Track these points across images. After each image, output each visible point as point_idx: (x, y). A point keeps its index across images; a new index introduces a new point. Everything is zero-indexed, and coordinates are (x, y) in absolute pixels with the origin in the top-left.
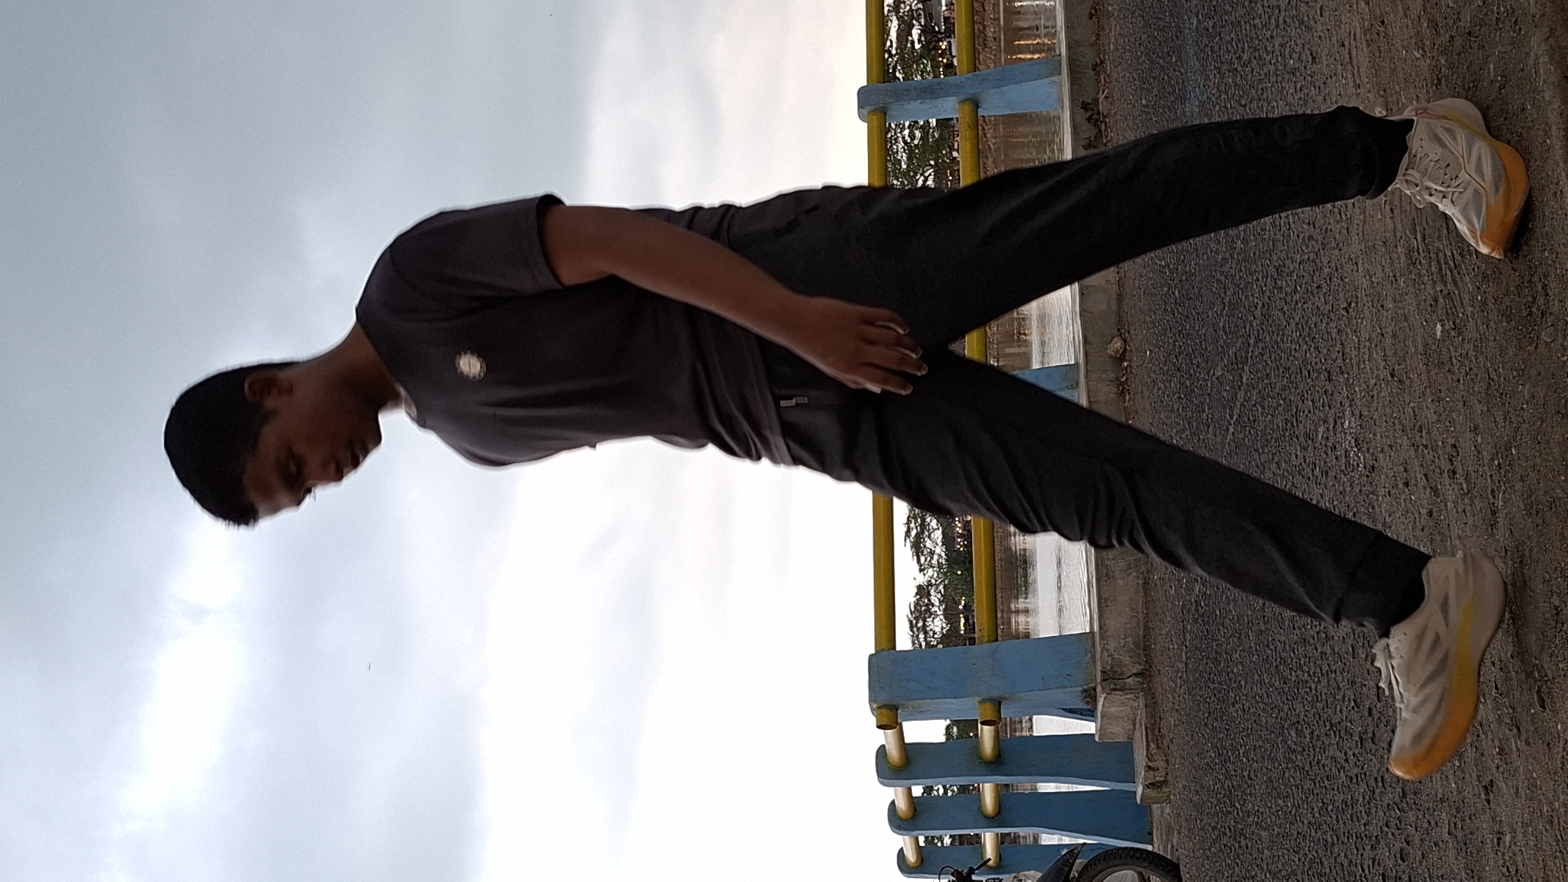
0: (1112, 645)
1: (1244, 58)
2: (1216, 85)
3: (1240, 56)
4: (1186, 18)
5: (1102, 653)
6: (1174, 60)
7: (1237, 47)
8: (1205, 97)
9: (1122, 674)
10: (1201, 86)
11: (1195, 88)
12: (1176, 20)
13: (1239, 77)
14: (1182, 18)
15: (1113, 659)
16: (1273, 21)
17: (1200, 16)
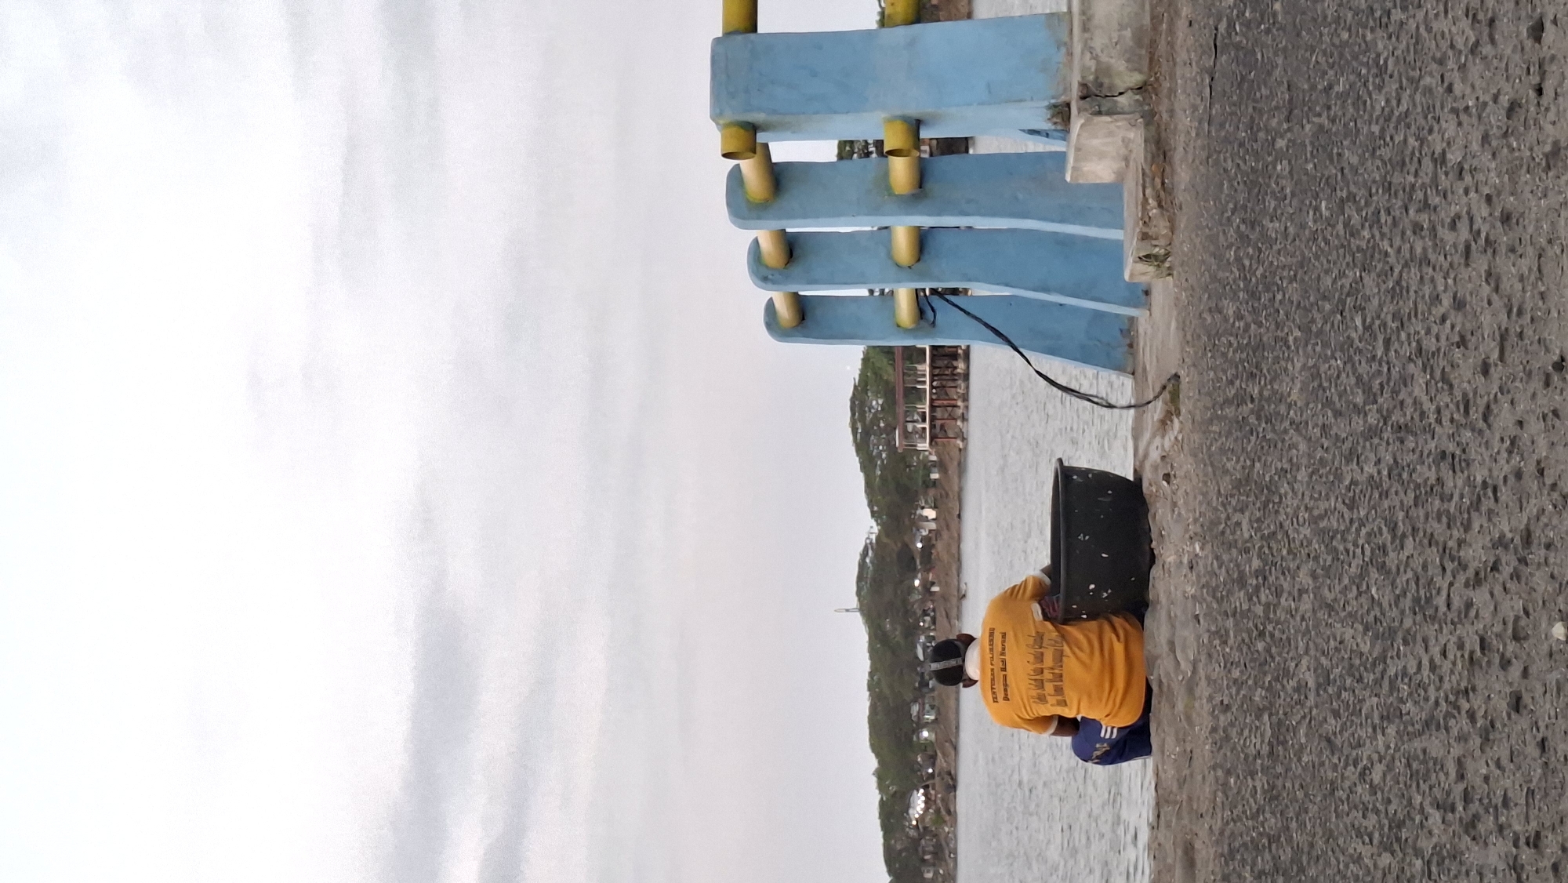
0: (1098, 42)
5: (1082, 53)
9: (1110, 88)
15: (1098, 63)
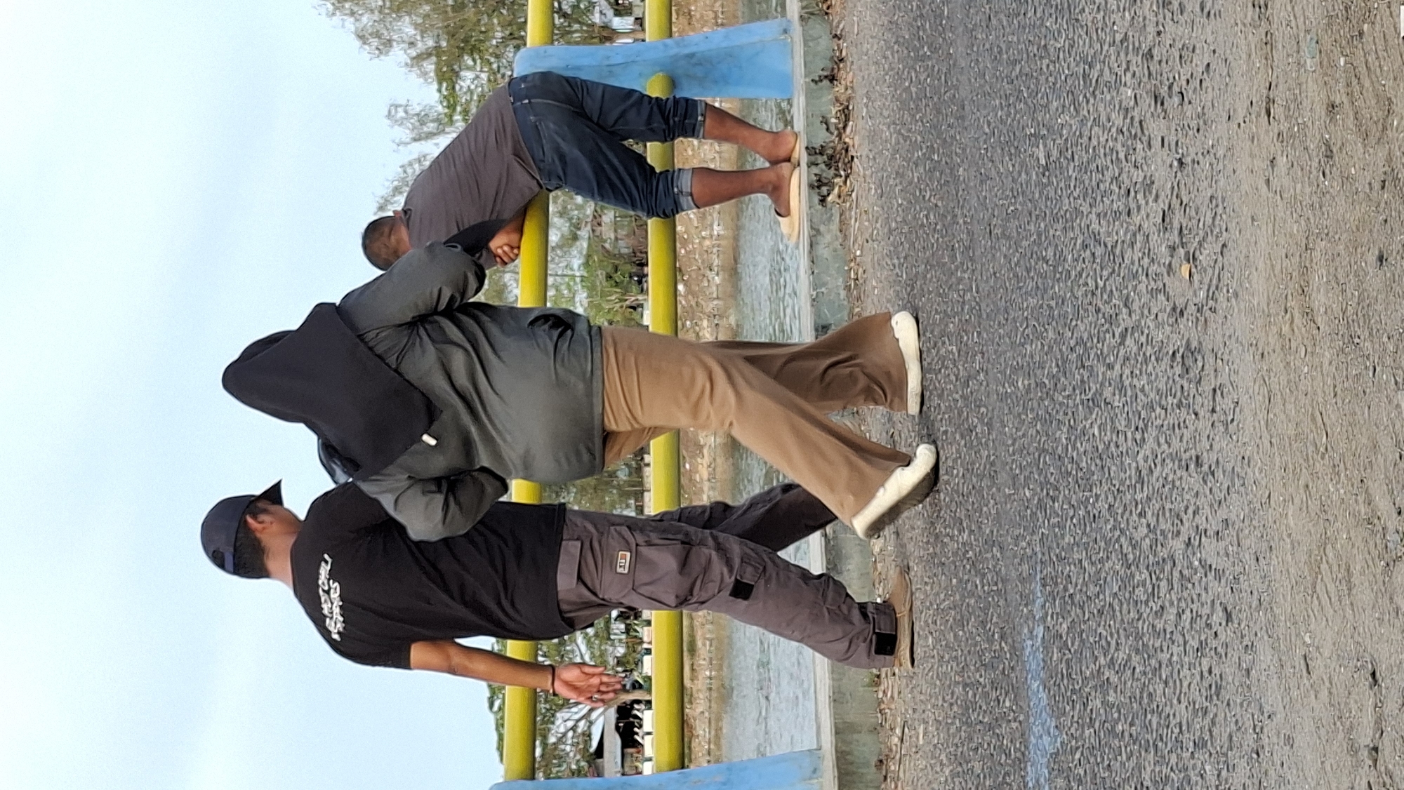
1: (1120, 657)
2: (1076, 719)
3: (1112, 658)
4: (1026, 631)
6: (1007, 704)
7: (1109, 644)
8: (1058, 744)
10: (1052, 730)
11: (1041, 737)
12: (1010, 640)
13: (1111, 692)
14: (1019, 634)
16: (1164, 584)
17: (1049, 618)
